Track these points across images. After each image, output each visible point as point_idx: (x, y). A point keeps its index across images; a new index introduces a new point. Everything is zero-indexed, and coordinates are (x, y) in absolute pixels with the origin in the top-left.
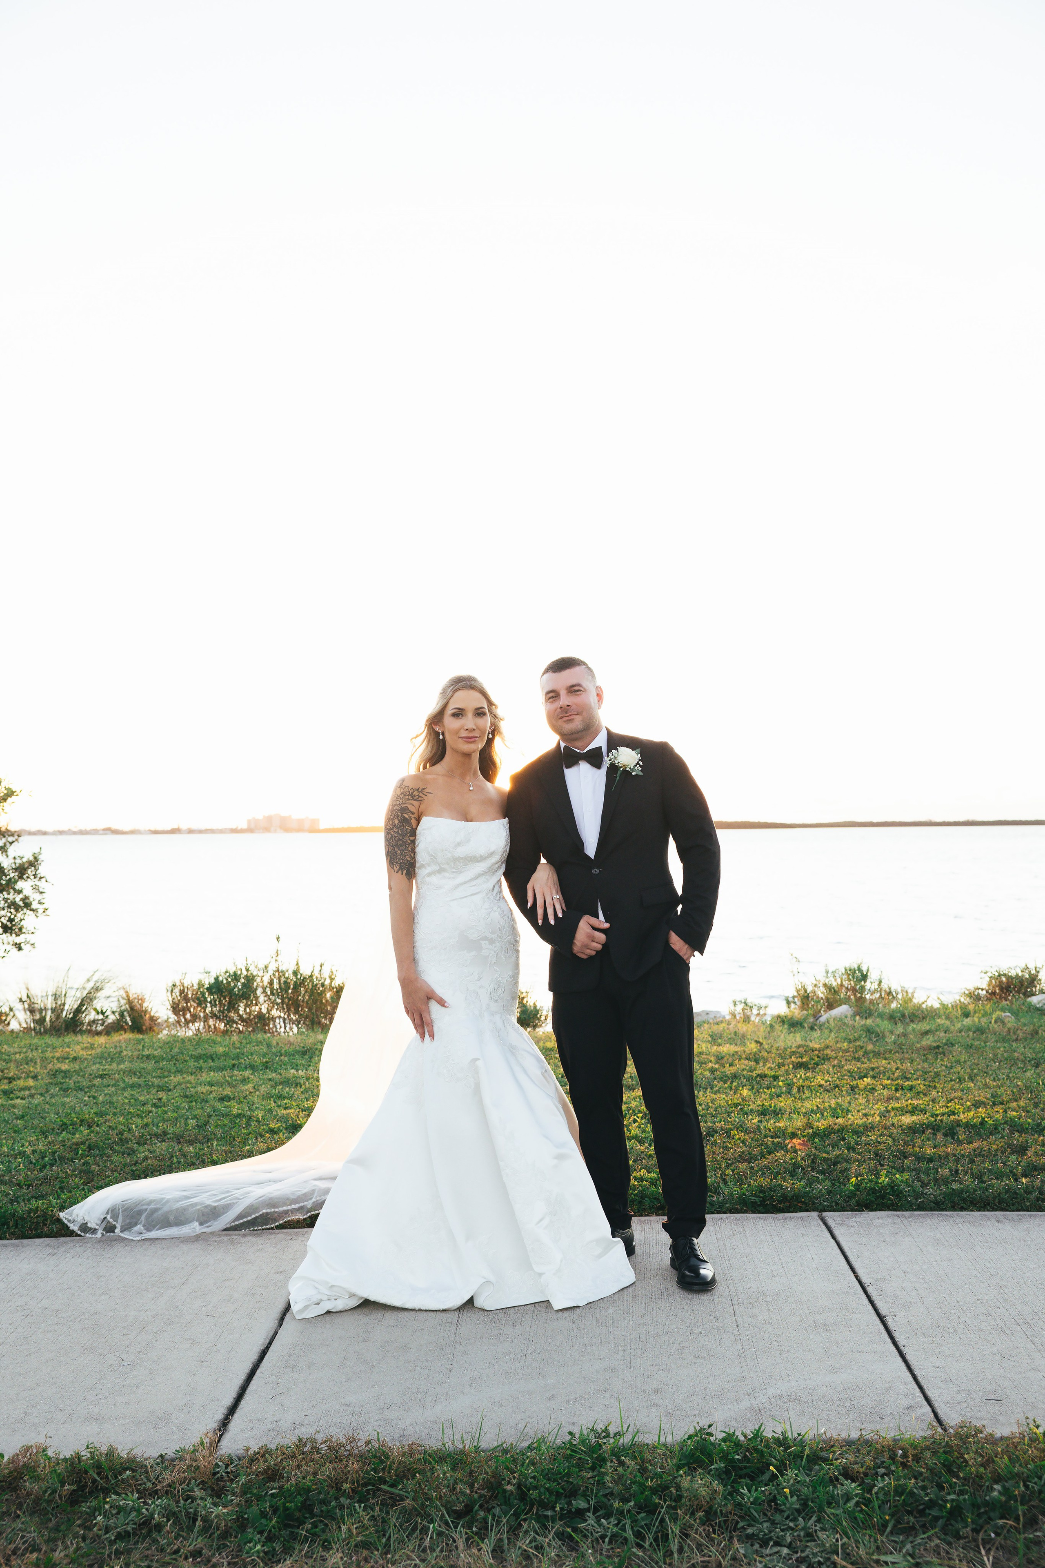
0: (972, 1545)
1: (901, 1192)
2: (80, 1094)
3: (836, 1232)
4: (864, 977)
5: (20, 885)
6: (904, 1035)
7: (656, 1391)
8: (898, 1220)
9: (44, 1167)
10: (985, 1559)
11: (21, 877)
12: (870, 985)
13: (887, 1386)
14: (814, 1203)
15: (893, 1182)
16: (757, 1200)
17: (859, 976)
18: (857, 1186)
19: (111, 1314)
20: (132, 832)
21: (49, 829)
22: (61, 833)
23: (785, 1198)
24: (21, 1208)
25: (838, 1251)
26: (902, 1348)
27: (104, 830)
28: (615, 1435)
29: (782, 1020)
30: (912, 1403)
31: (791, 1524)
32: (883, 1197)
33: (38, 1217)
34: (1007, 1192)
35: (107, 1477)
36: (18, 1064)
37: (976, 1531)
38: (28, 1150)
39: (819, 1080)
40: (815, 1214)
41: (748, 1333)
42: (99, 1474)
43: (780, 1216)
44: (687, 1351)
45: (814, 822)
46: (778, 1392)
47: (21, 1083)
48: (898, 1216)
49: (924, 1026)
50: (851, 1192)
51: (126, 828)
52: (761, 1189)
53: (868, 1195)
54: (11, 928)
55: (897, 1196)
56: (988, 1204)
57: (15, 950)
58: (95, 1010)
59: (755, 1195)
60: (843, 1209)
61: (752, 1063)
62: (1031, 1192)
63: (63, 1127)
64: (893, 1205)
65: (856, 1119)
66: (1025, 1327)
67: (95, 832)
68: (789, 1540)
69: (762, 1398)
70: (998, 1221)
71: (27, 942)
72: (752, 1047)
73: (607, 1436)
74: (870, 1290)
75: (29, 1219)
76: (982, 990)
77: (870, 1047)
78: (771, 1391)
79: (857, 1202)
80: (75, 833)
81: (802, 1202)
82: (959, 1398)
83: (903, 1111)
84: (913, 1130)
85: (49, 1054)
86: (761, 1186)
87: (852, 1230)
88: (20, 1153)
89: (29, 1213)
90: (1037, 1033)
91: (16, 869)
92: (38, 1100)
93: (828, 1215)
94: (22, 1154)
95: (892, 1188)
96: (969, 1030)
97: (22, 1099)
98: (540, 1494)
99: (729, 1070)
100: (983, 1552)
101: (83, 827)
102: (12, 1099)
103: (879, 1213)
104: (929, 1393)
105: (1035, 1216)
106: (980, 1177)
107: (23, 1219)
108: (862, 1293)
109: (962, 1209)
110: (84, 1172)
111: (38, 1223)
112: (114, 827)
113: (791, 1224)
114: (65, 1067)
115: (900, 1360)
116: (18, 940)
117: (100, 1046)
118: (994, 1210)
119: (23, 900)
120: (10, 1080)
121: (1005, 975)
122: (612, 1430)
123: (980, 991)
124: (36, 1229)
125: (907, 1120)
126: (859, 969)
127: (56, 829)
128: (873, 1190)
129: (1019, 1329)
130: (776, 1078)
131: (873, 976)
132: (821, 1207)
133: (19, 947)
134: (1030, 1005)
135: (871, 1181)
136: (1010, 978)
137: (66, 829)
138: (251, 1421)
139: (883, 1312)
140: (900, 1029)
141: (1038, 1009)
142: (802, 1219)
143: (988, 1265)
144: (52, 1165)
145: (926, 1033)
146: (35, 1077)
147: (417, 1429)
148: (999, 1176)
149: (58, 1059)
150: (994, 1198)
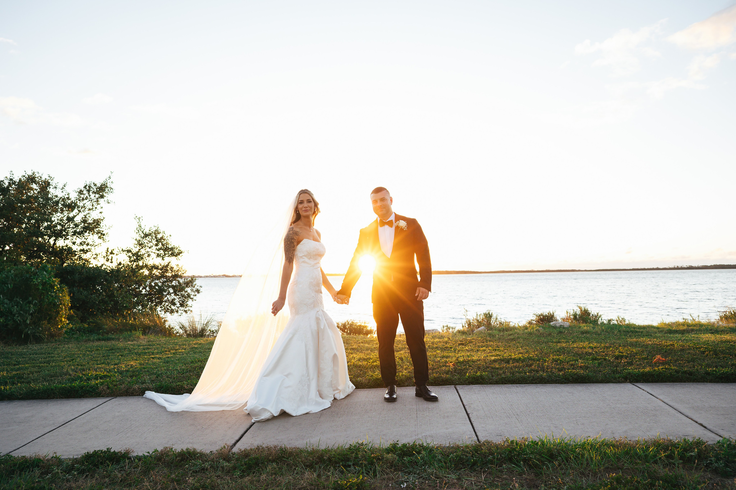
0: (480, 473)
1: (484, 378)
2: (200, 354)
3: (459, 391)
4: (491, 316)
5: (186, 289)
6: (503, 336)
7: (384, 435)
8: (482, 387)
9: (184, 373)
10: (483, 476)
11: (187, 286)
12: (493, 320)
13: (464, 432)
14: (453, 382)
15: (481, 375)
16: (433, 381)
17: (488, 316)
18: (469, 377)
19: (201, 415)
20: (233, 276)
21: (203, 275)
22: (207, 277)
23: (443, 380)
24: (174, 385)
25: (458, 396)
26: (472, 422)
27: (222, 276)
28: (365, 445)
29: (459, 332)
30: (471, 437)
31: (420, 468)
32: (478, 380)
33: (179, 387)
34: (521, 378)
35: (192, 456)
36: (180, 345)
37: (481, 469)
38: (178, 368)
39: (467, 348)
40: (453, 386)
41: (420, 419)
42: (189, 456)
43: (441, 387)
44: (397, 424)
45: (489, 271)
46: (426, 434)
47: (180, 351)
48: (482, 386)
49: (510, 332)
50: (467, 378)
51: (231, 275)
52: (435, 378)
53: (472, 379)
54: (183, 305)
55: (483, 380)
56: (515, 382)
57: (184, 313)
58: (210, 330)
59: (432, 380)
60: (463, 384)
61: (445, 344)
62: (530, 378)
63: (192, 362)
64: (481, 383)
65: (475, 358)
66: (516, 416)
67: (219, 276)
68: (418, 472)
69: (420, 436)
70: (517, 387)
71: (189, 310)
72: (446, 339)
73: (363, 445)
74: (466, 407)
75: (176, 388)
76: (534, 321)
77: (489, 339)
78: (423, 434)
79: (468, 382)
80: (212, 277)
81: (449, 382)
82: (487, 435)
83: (492, 356)
84: (495, 361)
85: (191, 342)
86: (435, 377)
87: (465, 390)
88: (176, 369)
89: (176, 386)
90: (551, 334)
91: (185, 284)
92: (185, 355)
93: (458, 387)
94: (176, 370)
95: (481, 377)
96: (526, 333)
97: (180, 355)
98: (335, 459)
99: (435, 346)
100: (482, 474)
101: (215, 274)
102: (176, 355)
103: (475, 385)
104: (478, 434)
105: (530, 385)
106: (513, 374)
107: (174, 388)
108: (463, 407)
109: (505, 384)
110: (197, 375)
111: (179, 390)
112: (227, 274)
113: (444, 389)
114: (196, 346)
115: (470, 425)
116: (186, 309)
117: (209, 340)
118: (517, 384)
119: (187, 295)
120: (176, 350)
121: (541, 315)
122: (364, 443)
123: (533, 321)
124: (178, 392)
125: (493, 358)
126: (489, 313)
127: (205, 275)
128: (474, 378)
129: (514, 416)
130: (451, 348)
131: (494, 316)
132: (455, 384)
133: (186, 311)
134: (550, 325)
135: (474, 375)
136: (543, 316)
137: (209, 275)
138: (244, 444)
139: (469, 413)
140: (502, 334)
141: (553, 327)
142: (448, 387)
143: (509, 399)
144: (186, 373)
145: (511, 335)
146: (185, 349)
147: (300, 446)
148: (520, 373)
149: (194, 344)
150: (517, 380)
